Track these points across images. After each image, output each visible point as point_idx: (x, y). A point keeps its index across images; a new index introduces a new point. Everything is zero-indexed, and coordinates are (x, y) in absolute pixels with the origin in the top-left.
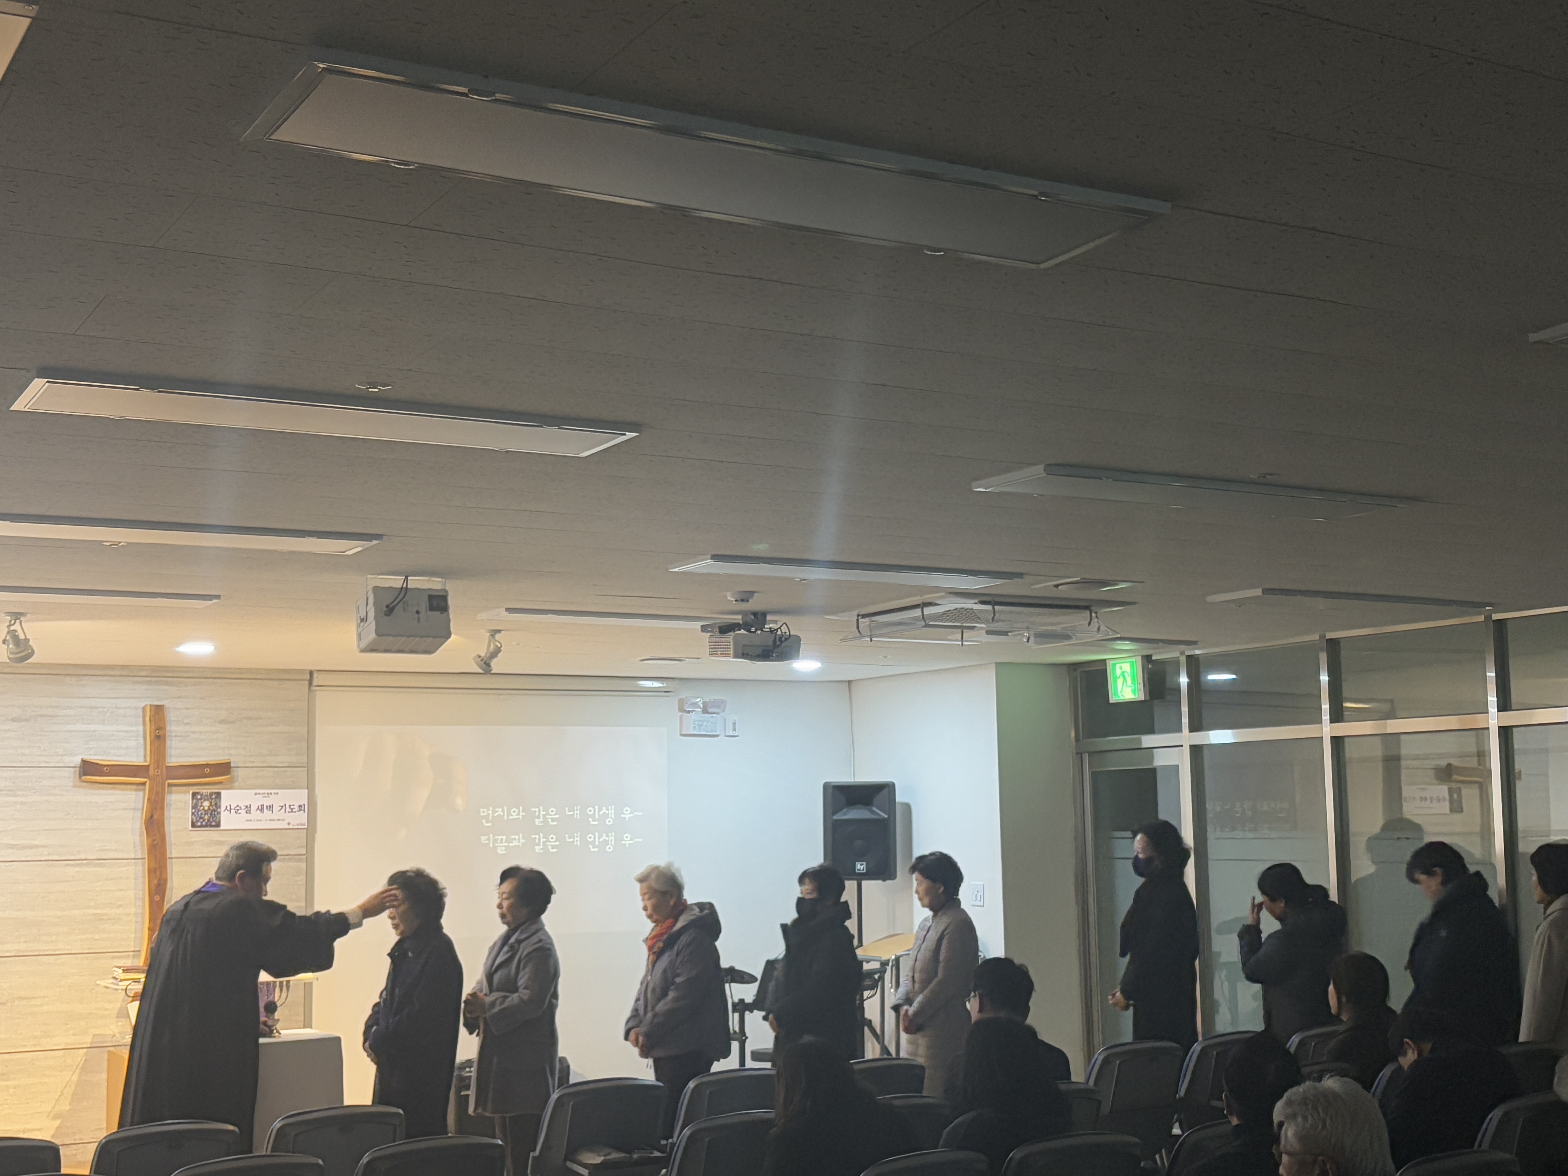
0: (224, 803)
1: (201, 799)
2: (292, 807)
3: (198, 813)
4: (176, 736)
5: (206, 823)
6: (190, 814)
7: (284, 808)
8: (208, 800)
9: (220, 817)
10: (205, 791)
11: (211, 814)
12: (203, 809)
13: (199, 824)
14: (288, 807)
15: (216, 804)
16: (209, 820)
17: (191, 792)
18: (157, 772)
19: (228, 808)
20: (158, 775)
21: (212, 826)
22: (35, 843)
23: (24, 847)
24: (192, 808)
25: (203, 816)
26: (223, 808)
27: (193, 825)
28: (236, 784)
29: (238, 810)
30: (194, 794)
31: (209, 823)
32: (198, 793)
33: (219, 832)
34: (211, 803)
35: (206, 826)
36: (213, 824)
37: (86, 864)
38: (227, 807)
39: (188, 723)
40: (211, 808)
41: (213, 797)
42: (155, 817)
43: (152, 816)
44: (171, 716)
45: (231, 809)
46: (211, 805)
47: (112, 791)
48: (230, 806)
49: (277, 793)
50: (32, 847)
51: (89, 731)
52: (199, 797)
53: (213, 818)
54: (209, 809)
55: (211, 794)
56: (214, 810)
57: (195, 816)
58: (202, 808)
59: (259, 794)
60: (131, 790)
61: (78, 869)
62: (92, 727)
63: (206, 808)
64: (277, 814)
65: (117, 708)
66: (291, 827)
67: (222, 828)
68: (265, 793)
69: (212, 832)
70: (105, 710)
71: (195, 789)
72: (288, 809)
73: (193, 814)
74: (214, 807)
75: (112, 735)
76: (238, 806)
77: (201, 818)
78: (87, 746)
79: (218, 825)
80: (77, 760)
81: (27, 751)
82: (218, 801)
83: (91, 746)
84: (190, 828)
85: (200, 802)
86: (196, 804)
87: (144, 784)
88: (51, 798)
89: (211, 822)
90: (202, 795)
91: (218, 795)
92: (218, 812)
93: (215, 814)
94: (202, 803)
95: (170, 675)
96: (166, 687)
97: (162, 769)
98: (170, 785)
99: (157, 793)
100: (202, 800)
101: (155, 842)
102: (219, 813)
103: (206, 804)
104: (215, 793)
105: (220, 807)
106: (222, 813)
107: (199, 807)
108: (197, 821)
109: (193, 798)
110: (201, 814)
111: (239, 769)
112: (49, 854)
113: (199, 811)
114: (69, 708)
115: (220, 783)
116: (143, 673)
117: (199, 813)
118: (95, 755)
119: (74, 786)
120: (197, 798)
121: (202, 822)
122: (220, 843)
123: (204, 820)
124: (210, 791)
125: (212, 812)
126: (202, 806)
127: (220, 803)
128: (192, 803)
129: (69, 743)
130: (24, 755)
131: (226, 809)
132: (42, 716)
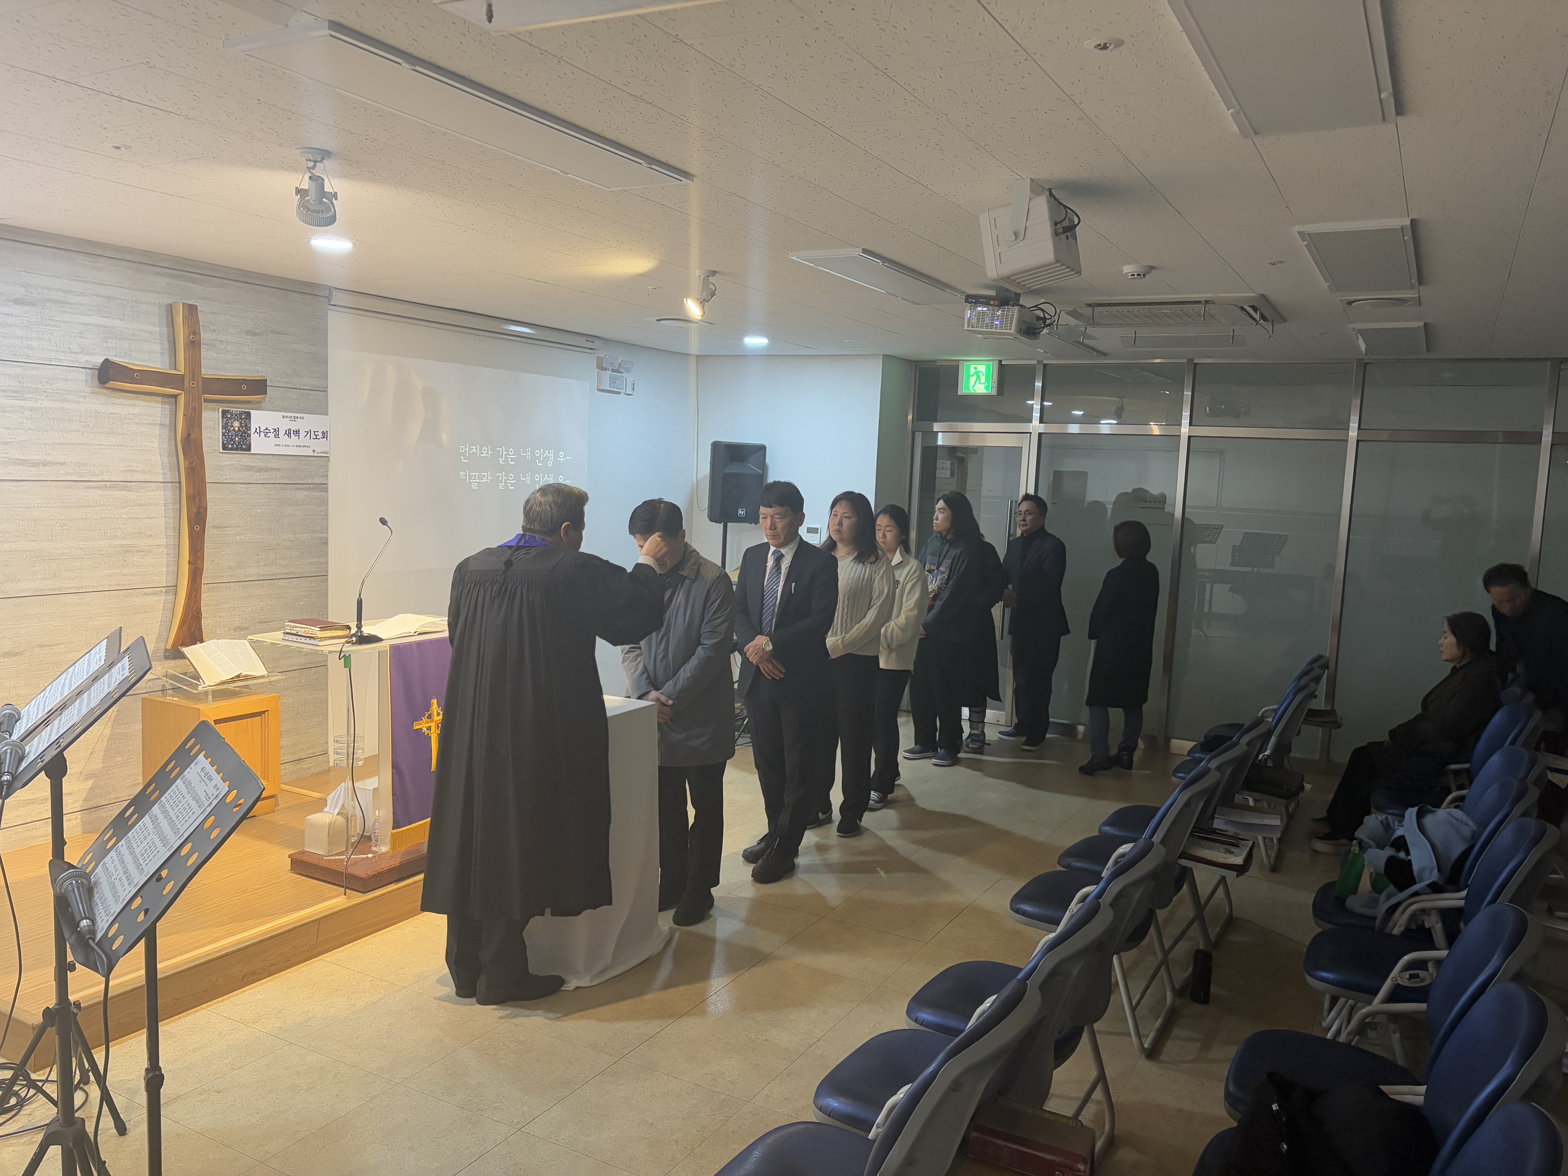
0: (254, 424)
1: (231, 418)
2: (316, 433)
3: (228, 433)
5: (237, 446)
6: (221, 434)
7: (309, 433)
8: (238, 420)
9: (250, 440)
10: (236, 409)
11: (241, 436)
12: (234, 430)
13: (230, 446)
14: (312, 433)
15: (246, 425)
16: (239, 443)
17: (221, 410)
18: (193, 384)
19: (258, 431)
20: (193, 387)
21: (243, 450)
22: (49, 458)
23: (36, 464)
24: (223, 429)
25: (234, 437)
26: (253, 430)
27: (225, 447)
28: (264, 405)
29: (267, 433)
30: (224, 413)
31: (239, 446)
32: (227, 411)
33: (249, 456)
34: (241, 423)
35: (237, 449)
36: (244, 447)
37: (110, 487)
38: (256, 429)
39: (210, 330)
40: (241, 429)
41: (243, 417)
42: (192, 436)
43: (189, 435)
44: (204, 319)
45: (260, 432)
46: (241, 426)
47: (136, 402)
48: (260, 427)
49: (303, 418)
50: (45, 464)
51: (107, 327)
52: (229, 416)
53: (244, 440)
54: (239, 430)
55: (241, 413)
56: (244, 432)
57: (226, 436)
58: (232, 428)
59: (287, 417)
60: (156, 402)
61: (100, 492)
62: (109, 322)
63: (237, 429)
64: (303, 440)
66: (315, 454)
67: (251, 451)
68: (291, 417)
69: (241, 456)
70: (125, 302)
71: (225, 407)
72: (313, 436)
73: (223, 434)
74: (244, 429)
75: (134, 335)
76: (267, 429)
77: (232, 440)
78: (105, 345)
79: (248, 448)
80: (100, 360)
81: (34, 344)
82: (248, 421)
83: (114, 344)
84: (222, 451)
85: (230, 421)
86: (226, 424)
87: (175, 397)
88: (67, 405)
89: (241, 445)
90: (231, 413)
91: (248, 415)
92: (248, 434)
93: (244, 436)
94: (232, 423)
95: (194, 270)
97: (198, 381)
98: (207, 400)
99: (194, 408)
100: (232, 420)
101: (193, 466)
102: (249, 436)
103: (236, 424)
104: (245, 412)
105: (250, 429)
106: (252, 435)
107: (229, 428)
108: (228, 443)
109: (223, 417)
110: (232, 436)
111: (273, 388)
112: (67, 474)
113: (229, 431)
114: (83, 294)
115: (249, 402)
117: (230, 434)
118: (119, 355)
119: (93, 393)
120: (227, 417)
121: (232, 444)
122: (250, 468)
123: (235, 443)
124: (239, 410)
125: (242, 434)
126: (232, 426)
127: (250, 424)
128: (222, 422)
129: (81, 337)
130: (32, 348)
131: (256, 431)
132: (50, 300)
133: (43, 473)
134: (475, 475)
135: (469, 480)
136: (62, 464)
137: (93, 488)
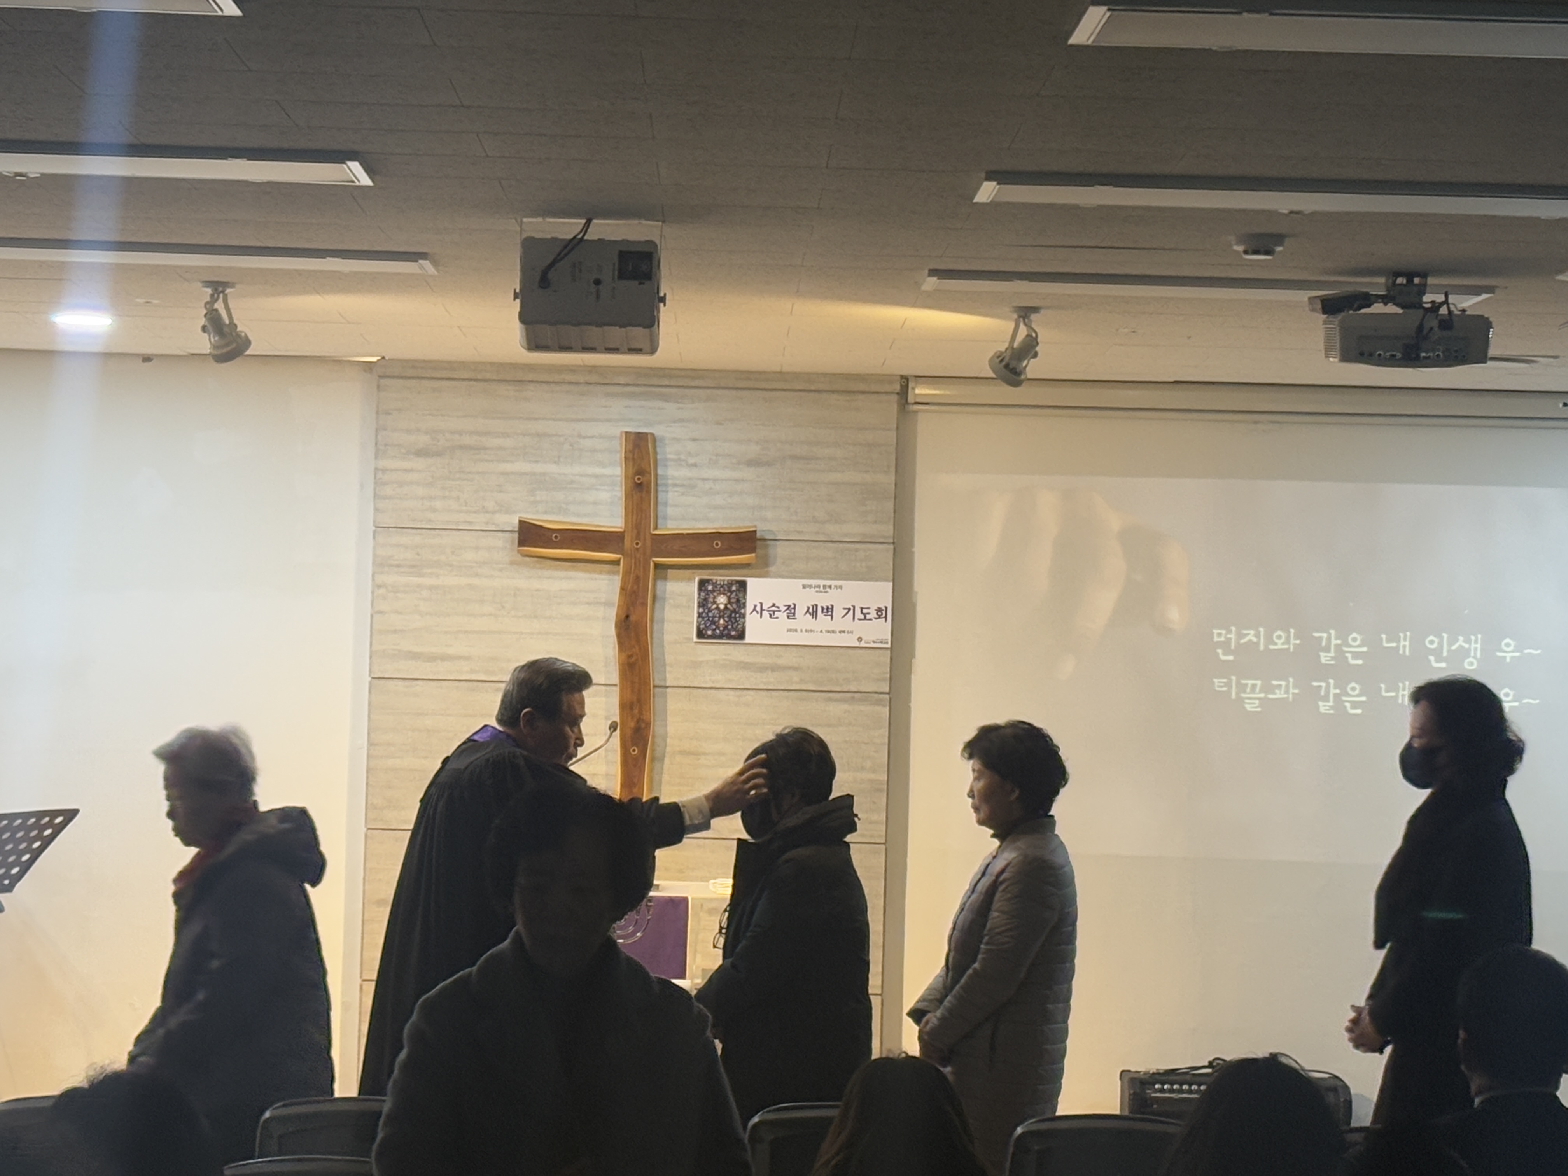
0: (752, 599)
1: (713, 591)
2: (865, 611)
3: (707, 614)
4: (675, 485)
5: (722, 632)
6: (696, 615)
7: (851, 611)
8: (724, 594)
9: (744, 623)
10: (721, 578)
11: (730, 617)
12: (718, 608)
13: (709, 633)
14: (858, 611)
15: (738, 601)
16: (726, 628)
17: (697, 580)
18: (637, 544)
19: (758, 609)
20: (637, 549)
21: (730, 637)
22: (451, 651)
23: (432, 658)
24: (699, 607)
25: (717, 619)
26: (749, 607)
27: (701, 634)
28: (772, 569)
29: (774, 611)
30: (702, 584)
31: (726, 632)
32: (708, 581)
33: (742, 647)
34: (729, 598)
35: (721, 637)
36: (733, 633)
38: (755, 606)
39: (695, 465)
40: (729, 606)
41: (734, 588)
42: (633, 618)
43: (627, 617)
44: (668, 451)
45: (762, 610)
46: (729, 602)
47: (572, 574)
48: (761, 604)
49: (841, 587)
50: (444, 658)
51: (534, 474)
52: (710, 588)
53: (733, 624)
54: (726, 608)
55: (731, 584)
56: (734, 611)
57: (703, 618)
58: (714, 606)
59: (810, 586)
60: (601, 572)
62: (539, 468)
63: (722, 607)
64: (840, 621)
65: (580, 436)
66: (863, 644)
67: (747, 640)
68: (819, 587)
69: (732, 647)
70: (562, 439)
71: (705, 575)
72: (859, 615)
73: (700, 615)
74: (735, 606)
75: (572, 482)
76: (774, 605)
77: (713, 623)
78: (532, 499)
79: (741, 636)
80: (513, 522)
81: (438, 504)
82: (741, 595)
83: (538, 498)
84: (695, 639)
85: (712, 596)
86: (706, 599)
87: (616, 563)
88: (476, 581)
89: (729, 630)
90: (715, 584)
91: (743, 585)
92: (740, 614)
93: (735, 618)
94: (715, 598)
95: (666, 382)
96: (660, 404)
97: (645, 539)
98: (657, 566)
99: (637, 578)
100: (715, 594)
101: (633, 660)
102: (743, 616)
103: (722, 600)
104: (738, 582)
105: (744, 606)
106: (748, 616)
107: (709, 605)
108: (707, 628)
109: (700, 590)
110: (714, 617)
111: (778, 543)
112: (472, 671)
113: (710, 611)
114: (506, 435)
115: (747, 566)
116: (622, 380)
117: (710, 614)
118: (546, 513)
119: (512, 563)
120: (706, 590)
121: (714, 630)
122: (745, 666)
123: (718, 627)
124: (727, 578)
125: (731, 615)
126: (714, 602)
127: (745, 599)
128: (699, 598)
129: (501, 492)
130: (434, 510)
131: (754, 609)
132: (462, 447)
133: (441, 670)
134: (1254, 686)
135: (1237, 694)
136: (467, 658)
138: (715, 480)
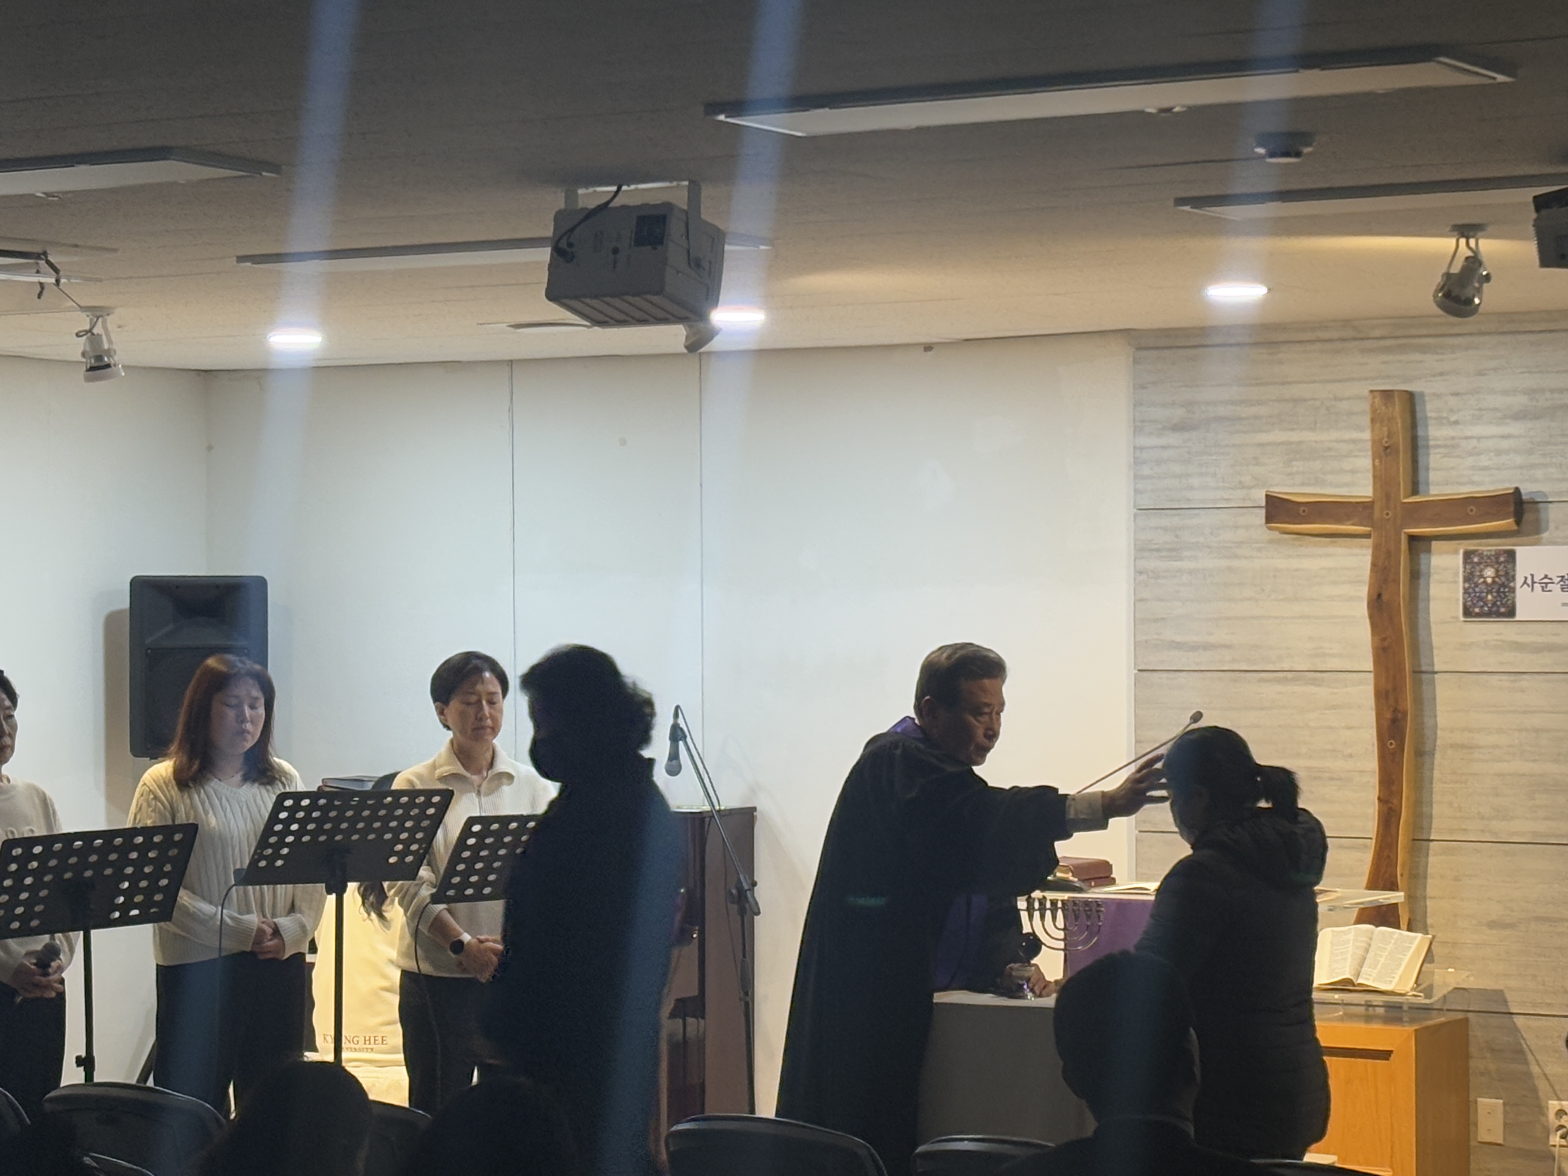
0: (1522, 571)
1: (1479, 564)
3: (1474, 589)
4: (1438, 446)
5: (1490, 610)
6: (1461, 591)
8: (1492, 566)
9: (1514, 598)
10: (1488, 547)
11: (1498, 592)
12: (1485, 582)
13: (1477, 610)
15: (1507, 573)
16: (1494, 604)
17: (1461, 552)
18: (1387, 514)
19: (1529, 581)
20: (1388, 520)
21: (1498, 615)
22: (1212, 639)
23: (1194, 648)
24: (1465, 581)
25: (1484, 595)
26: (1519, 580)
27: (1467, 612)
28: (1545, 535)
29: (1547, 584)
30: (1468, 555)
31: (1494, 609)
32: (1473, 552)
33: (1516, 625)
34: (1497, 571)
35: (1489, 614)
36: (1502, 610)
37: (1293, 680)
38: (1526, 578)
39: (1456, 423)
40: (1497, 579)
41: (1502, 559)
42: (1385, 597)
43: (1379, 594)
44: (1430, 409)
45: (1533, 582)
46: (1498, 576)
47: (1331, 550)
48: (1532, 576)
50: (1207, 647)
51: (1290, 443)
52: (1476, 560)
53: (1502, 599)
54: (1494, 582)
55: (1498, 554)
56: (1503, 585)
57: (1469, 594)
58: (1482, 580)
61: (1279, 688)
62: (1295, 436)
63: (1489, 580)
65: (1336, 399)
67: (1518, 617)
69: (1503, 626)
70: (1318, 403)
71: (1471, 545)
73: (1466, 591)
74: (1503, 579)
75: (1330, 449)
76: (1546, 577)
77: (1480, 599)
79: (1511, 613)
80: (1260, 496)
81: (1195, 482)
82: (1510, 566)
83: (1295, 469)
84: (1462, 619)
85: (1478, 568)
86: (1472, 573)
87: (1367, 536)
88: (1236, 563)
89: (1498, 607)
90: (1481, 555)
91: (1511, 555)
92: (1510, 588)
93: (1505, 593)
94: (1481, 571)
95: (1424, 331)
96: (1417, 357)
99: (1389, 553)
100: (1482, 566)
101: (1386, 644)
102: (1513, 590)
103: (1489, 573)
104: (1506, 552)
105: (1513, 578)
106: (1519, 591)
107: (1476, 580)
108: (1474, 605)
109: (1465, 562)
110: (1482, 592)
111: (1550, 505)
112: (1234, 660)
113: (1477, 585)
114: (1260, 403)
115: (1515, 532)
116: (1377, 333)
117: (1477, 590)
118: (1302, 484)
119: (1271, 541)
120: (1472, 562)
121: (1482, 607)
122: (1517, 647)
123: (1486, 604)
124: (1494, 548)
125: (1499, 589)
126: (1481, 576)
127: (1514, 571)
128: (1464, 572)
129: (1257, 464)
130: (1191, 488)
131: (1525, 582)
132: (1219, 419)
133: (1203, 660)
136: (1228, 647)
137: (1269, 681)
138: (1479, 438)
